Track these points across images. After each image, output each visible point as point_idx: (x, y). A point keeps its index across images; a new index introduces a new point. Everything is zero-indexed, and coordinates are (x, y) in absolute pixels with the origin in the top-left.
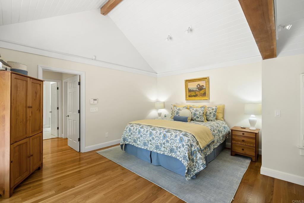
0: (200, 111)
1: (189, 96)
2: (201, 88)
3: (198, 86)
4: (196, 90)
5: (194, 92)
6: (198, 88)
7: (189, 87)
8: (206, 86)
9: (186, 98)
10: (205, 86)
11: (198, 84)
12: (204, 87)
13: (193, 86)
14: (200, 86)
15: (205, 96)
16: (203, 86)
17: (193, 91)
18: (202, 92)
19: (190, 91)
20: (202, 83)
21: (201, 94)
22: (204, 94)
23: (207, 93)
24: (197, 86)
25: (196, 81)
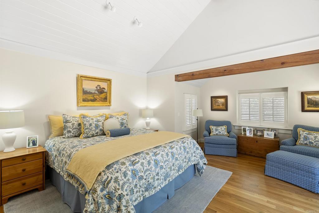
1: (84, 100)
2: (101, 91)
3: (98, 88)
4: (95, 93)
5: (92, 95)
6: (98, 90)
7: (83, 87)
8: (108, 90)
9: (78, 103)
10: (106, 88)
11: (98, 85)
12: (105, 91)
13: (90, 86)
14: (100, 88)
15: (107, 102)
16: (104, 89)
17: (90, 93)
18: (103, 96)
19: (85, 92)
20: (104, 85)
21: (102, 98)
22: (105, 99)
23: (108, 98)
24: (97, 87)
25: (95, 81)
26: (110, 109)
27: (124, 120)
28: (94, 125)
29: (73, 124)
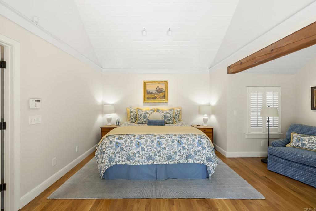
0: (170, 113)
1: (148, 98)
2: (160, 91)
3: (158, 89)
4: (155, 93)
5: (153, 94)
6: (157, 91)
7: (147, 89)
8: (165, 89)
9: (144, 100)
10: (164, 89)
11: (157, 87)
12: (164, 90)
13: (152, 88)
14: (159, 88)
15: (165, 99)
16: (163, 89)
17: (152, 93)
18: (162, 94)
19: (148, 93)
20: (162, 86)
21: (161, 96)
22: (164, 97)
23: (166, 96)
24: (156, 88)
25: (155, 84)
26: (168, 105)
27: (168, 114)
28: (143, 116)
29: (134, 114)
